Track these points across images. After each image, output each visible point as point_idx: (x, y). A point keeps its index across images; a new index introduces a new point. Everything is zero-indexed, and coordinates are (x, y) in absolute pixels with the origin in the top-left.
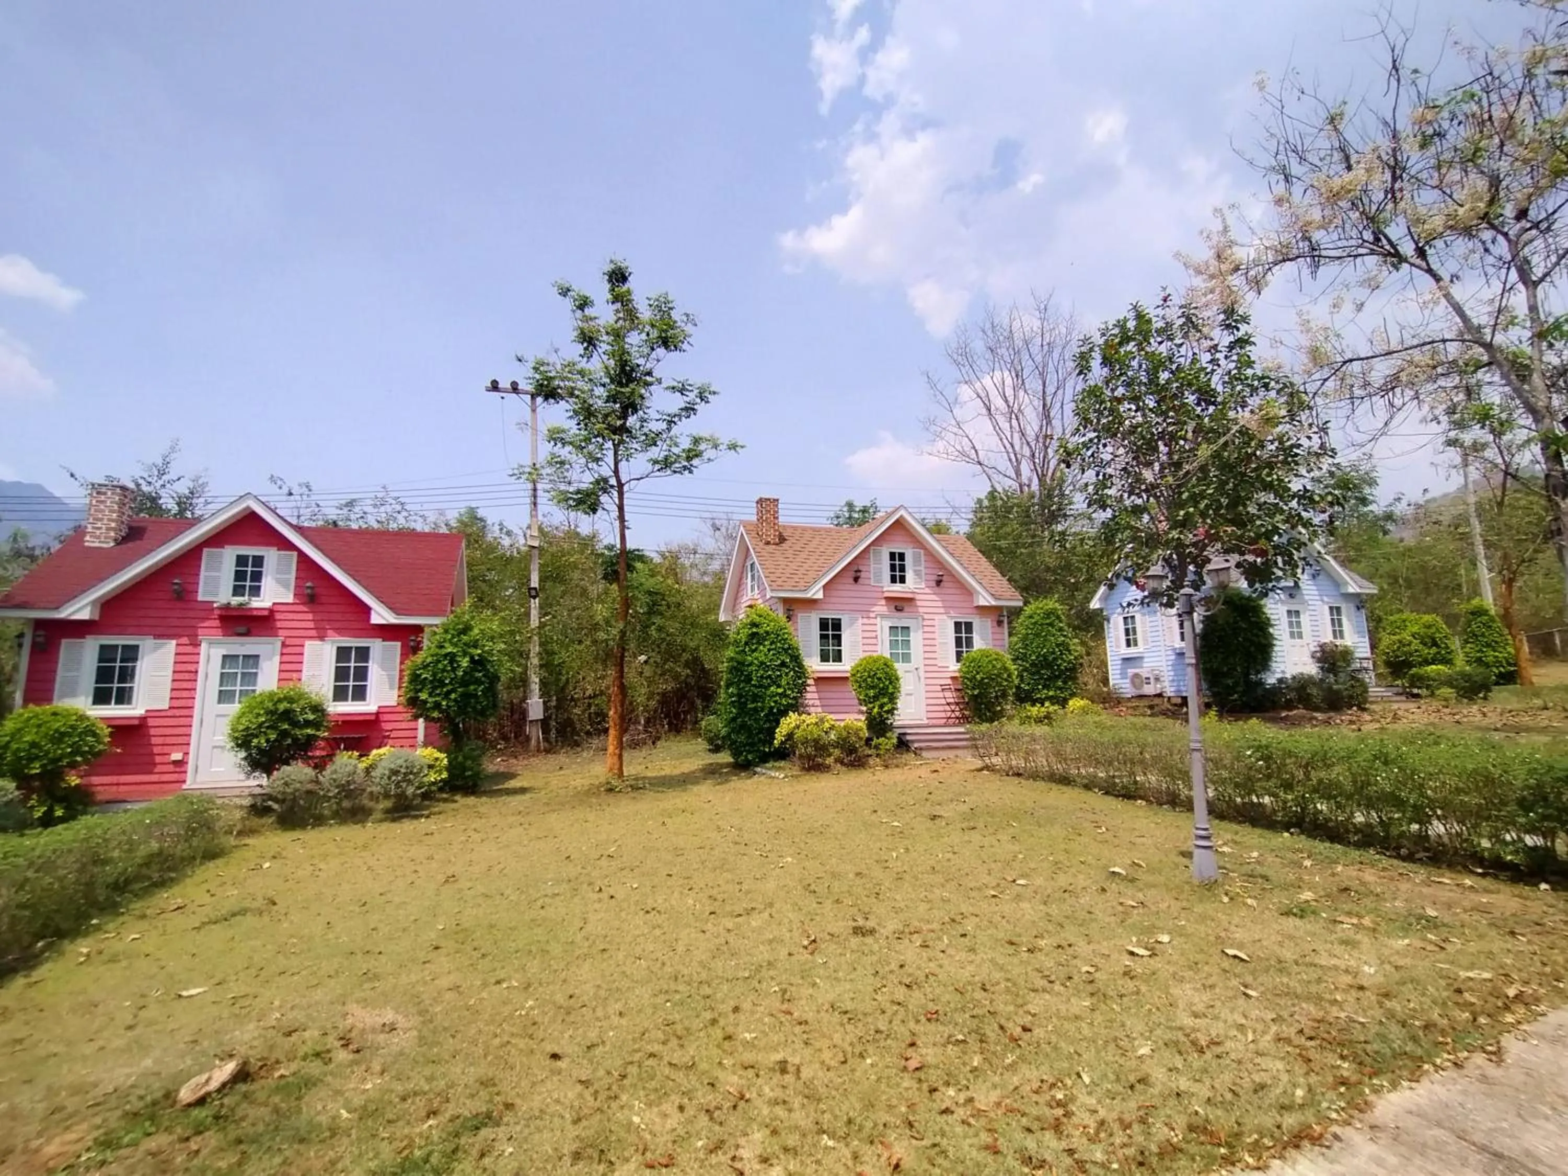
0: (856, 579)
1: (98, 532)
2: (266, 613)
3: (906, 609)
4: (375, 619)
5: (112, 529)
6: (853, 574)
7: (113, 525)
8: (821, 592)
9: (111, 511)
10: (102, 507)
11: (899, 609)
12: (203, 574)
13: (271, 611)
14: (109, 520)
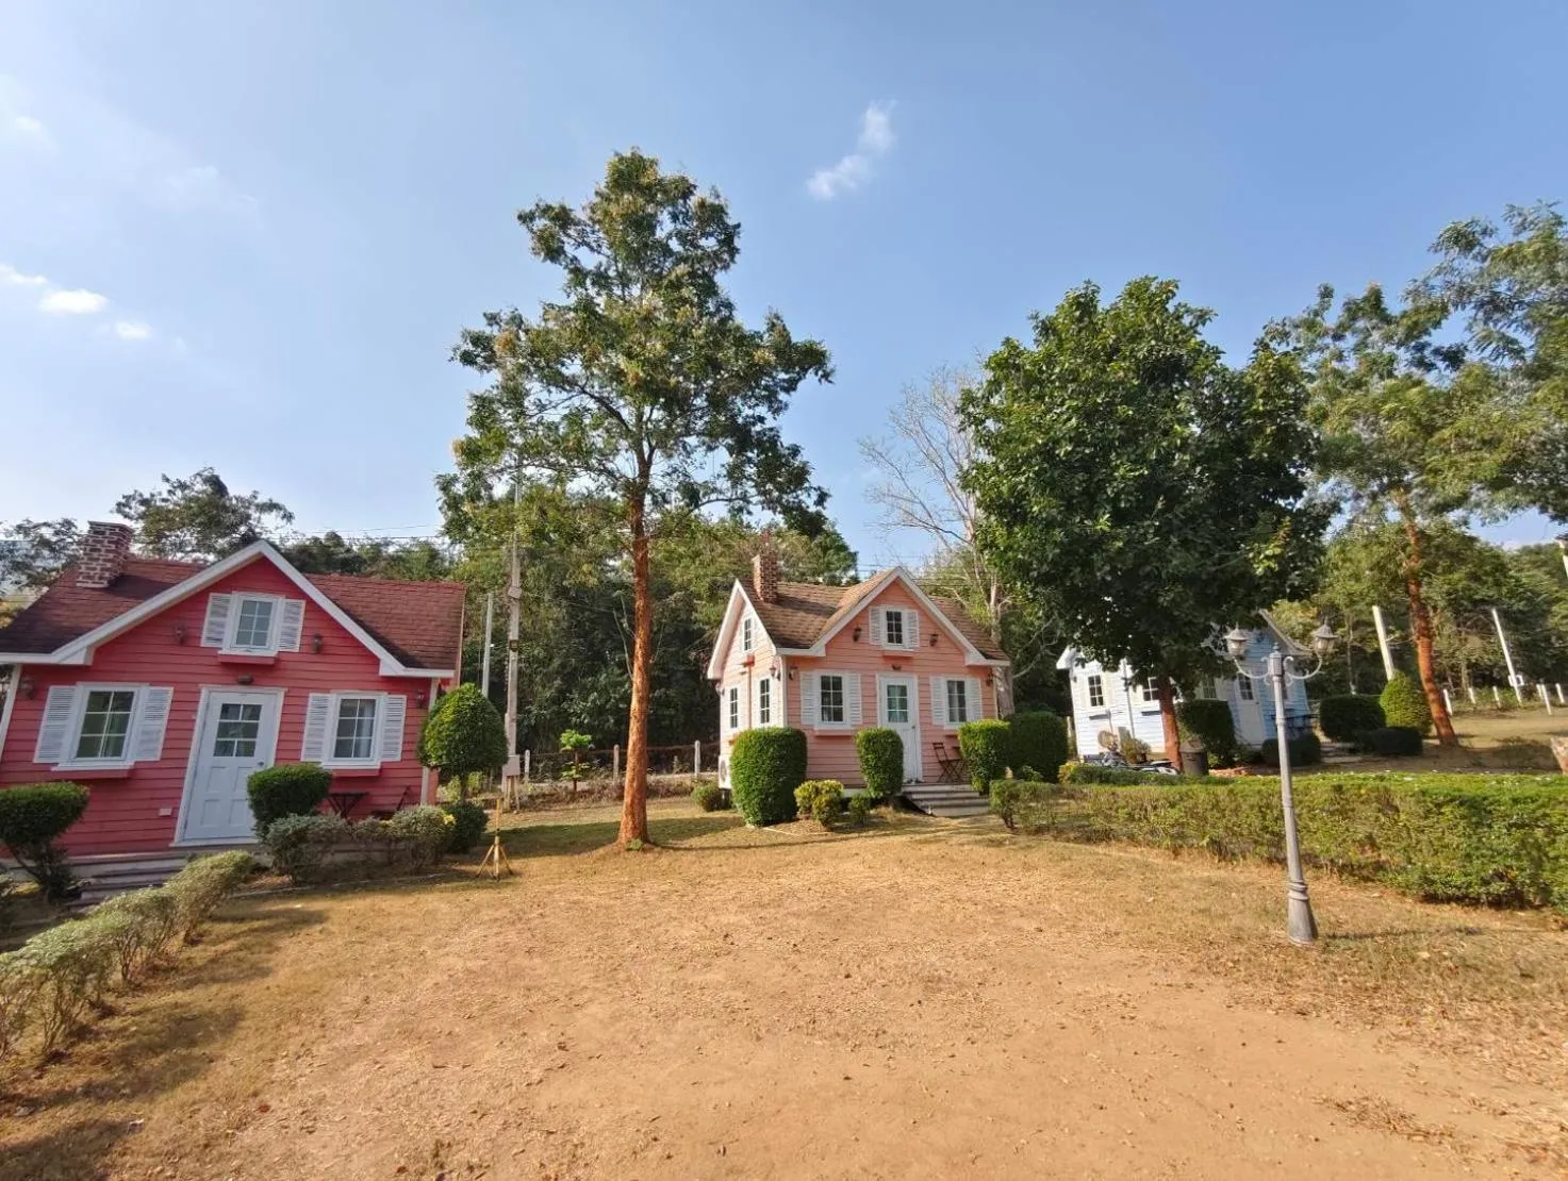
0: (856, 638)
1: (92, 573)
2: (271, 662)
3: (904, 668)
4: (384, 671)
5: (108, 570)
6: (852, 633)
7: (109, 565)
8: (824, 650)
9: (108, 551)
10: (99, 546)
11: (896, 668)
12: (208, 618)
13: (277, 660)
14: (105, 560)
